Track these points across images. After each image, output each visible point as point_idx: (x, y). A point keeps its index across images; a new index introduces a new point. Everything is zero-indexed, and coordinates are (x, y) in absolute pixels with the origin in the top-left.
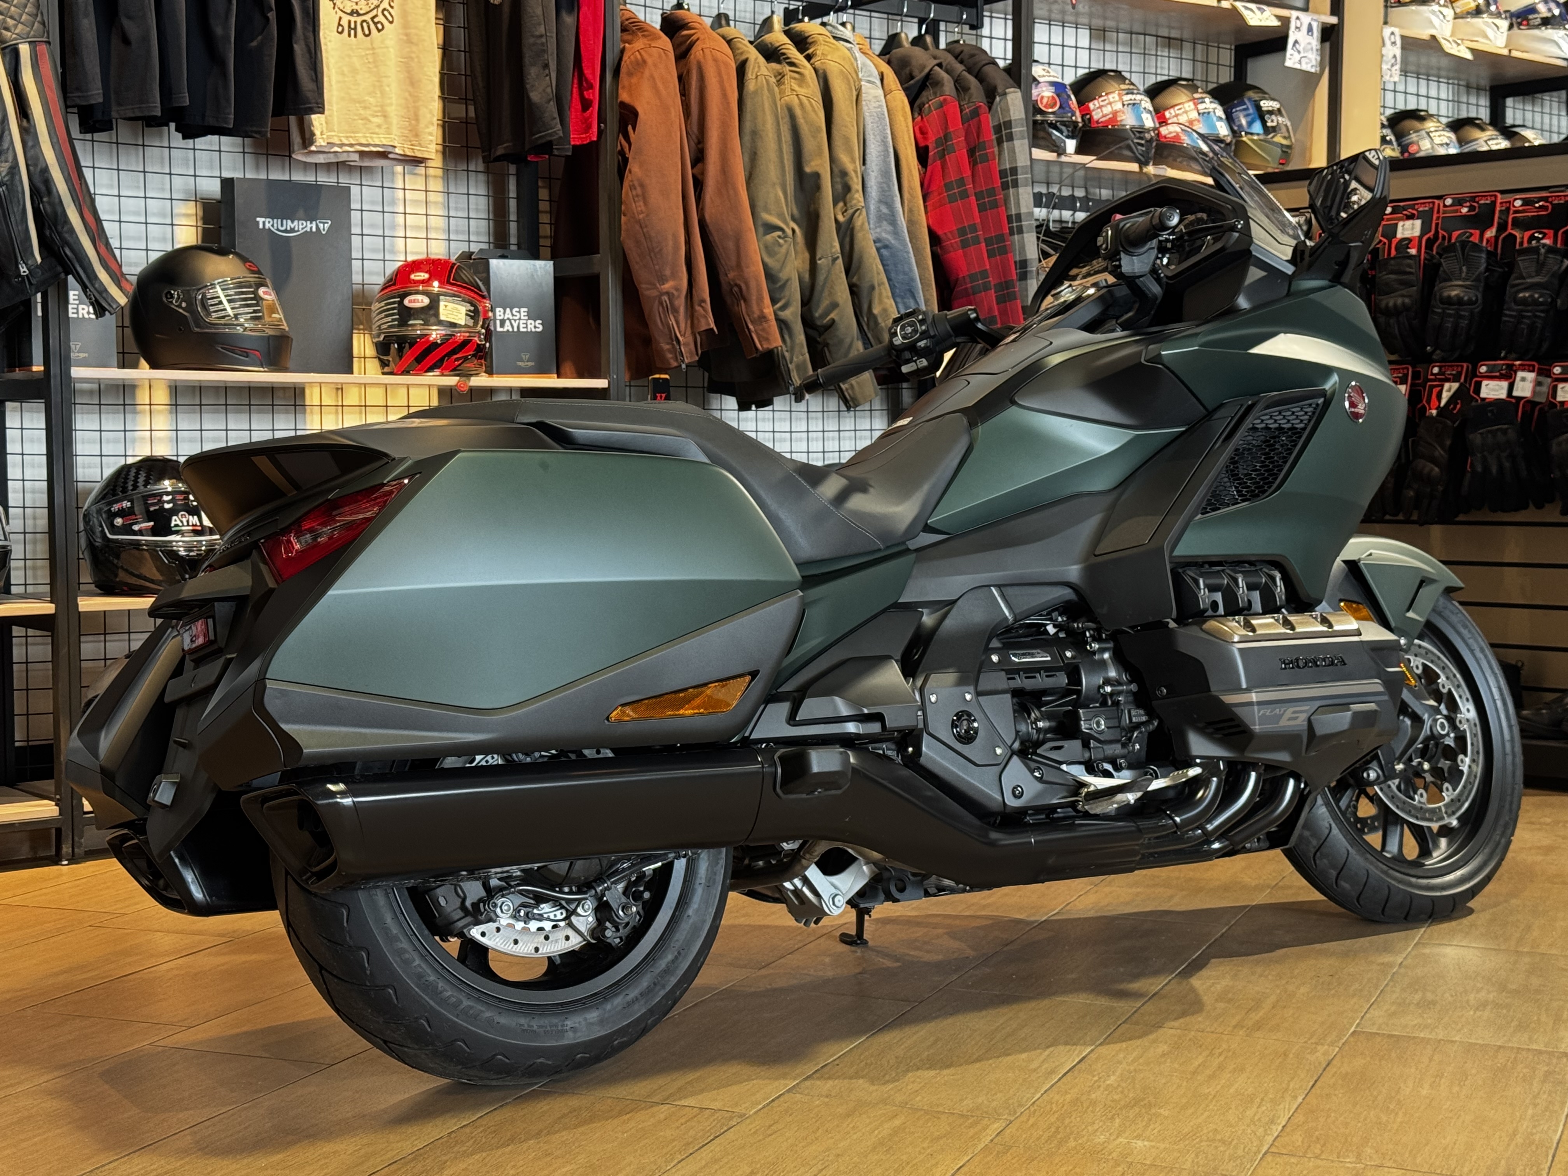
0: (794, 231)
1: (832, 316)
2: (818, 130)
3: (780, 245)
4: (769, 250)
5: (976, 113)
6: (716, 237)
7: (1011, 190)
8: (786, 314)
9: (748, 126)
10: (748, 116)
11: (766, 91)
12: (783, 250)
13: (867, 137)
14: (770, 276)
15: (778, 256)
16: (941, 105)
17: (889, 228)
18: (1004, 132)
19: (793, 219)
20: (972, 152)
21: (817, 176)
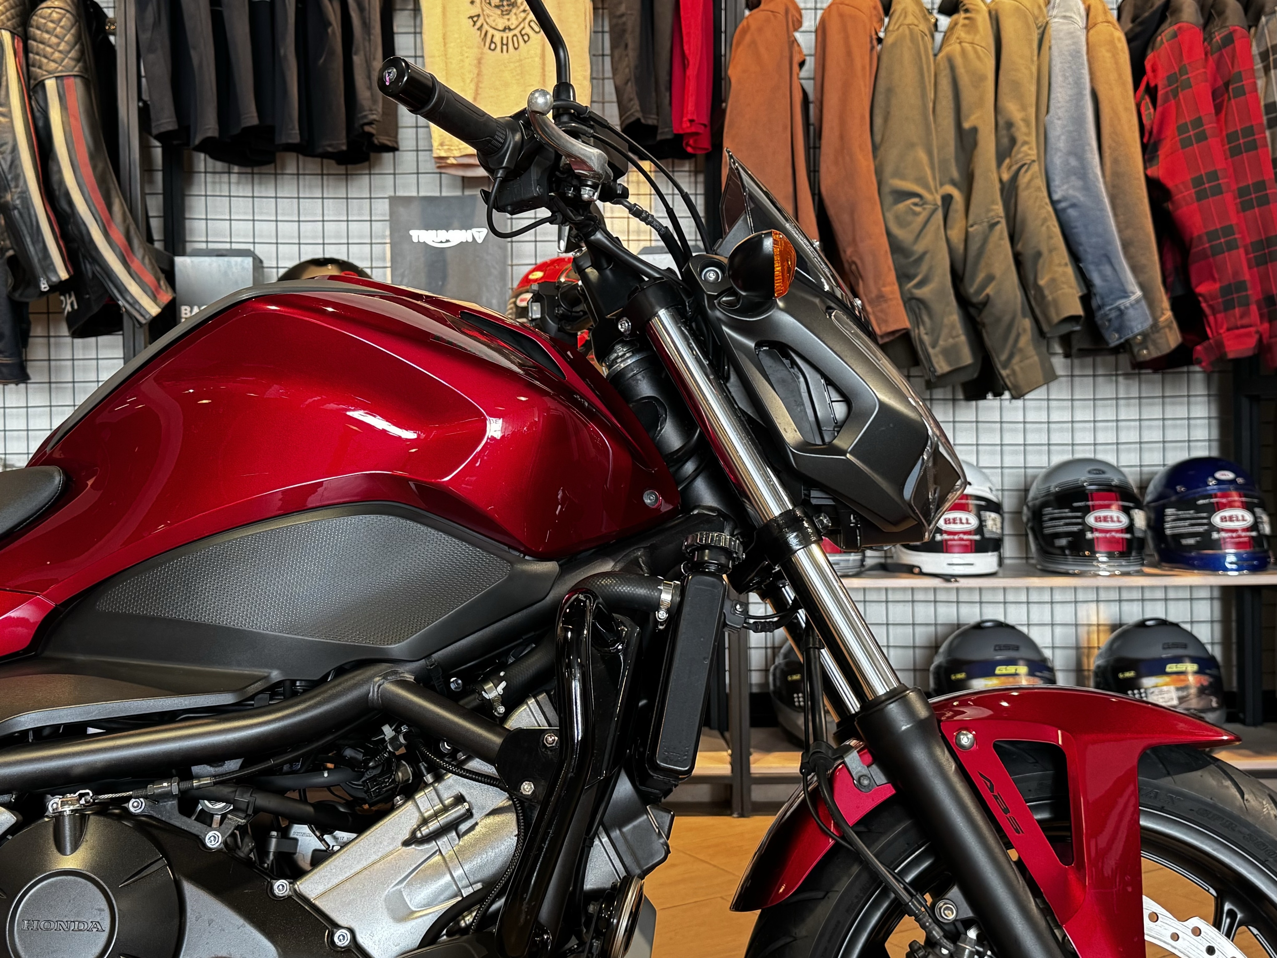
1: (989, 290)
2: (981, 79)
3: (916, 214)
5: (1229, 40)
6: (832, 211)
8: (925, 292)
9: (882, 83)
11: (908, 41)
12: (921, 219)
13: (1054, 79)
14: (899, 250)
15: (910, 227)
16: (1175, 35)
17: (1079, 183)
20: (1217, 90)
21: (974, 130)
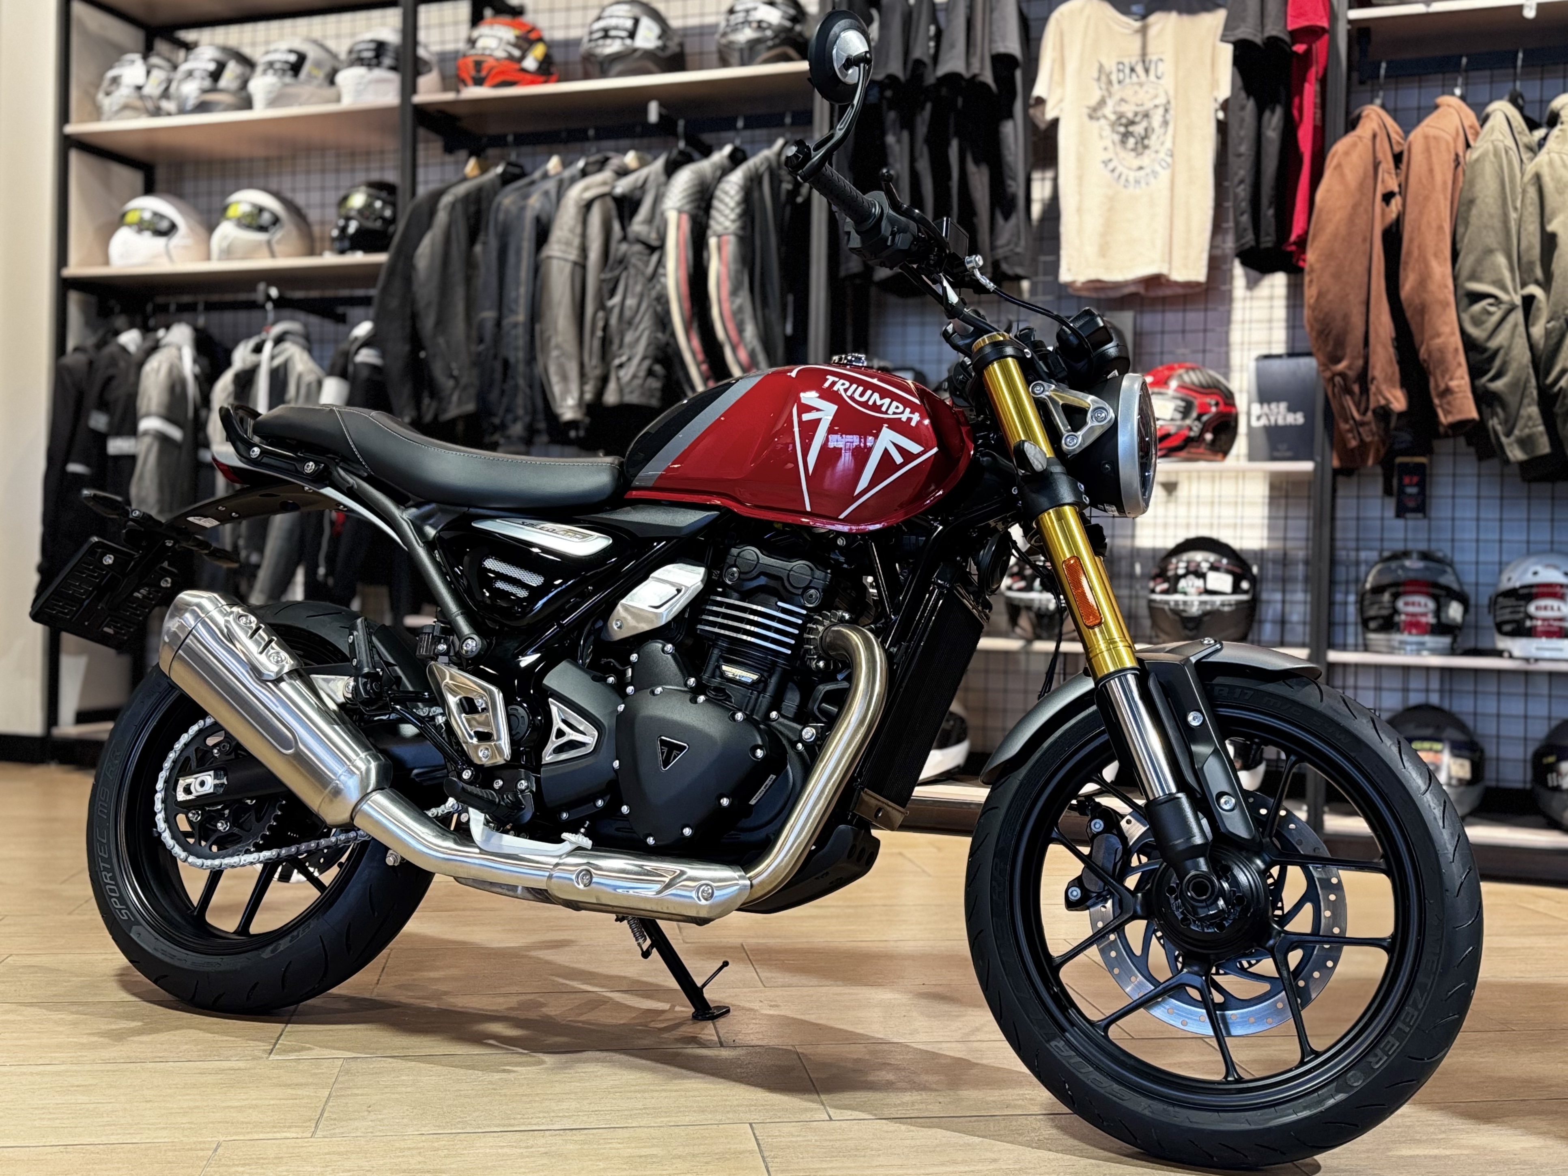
1: (1563, 383)
3: (1490, 314)
4: (1476, 320)
12: (1495, 319)
14: (1473, 346)
15: (1484, 326)
21: (1553, 234)
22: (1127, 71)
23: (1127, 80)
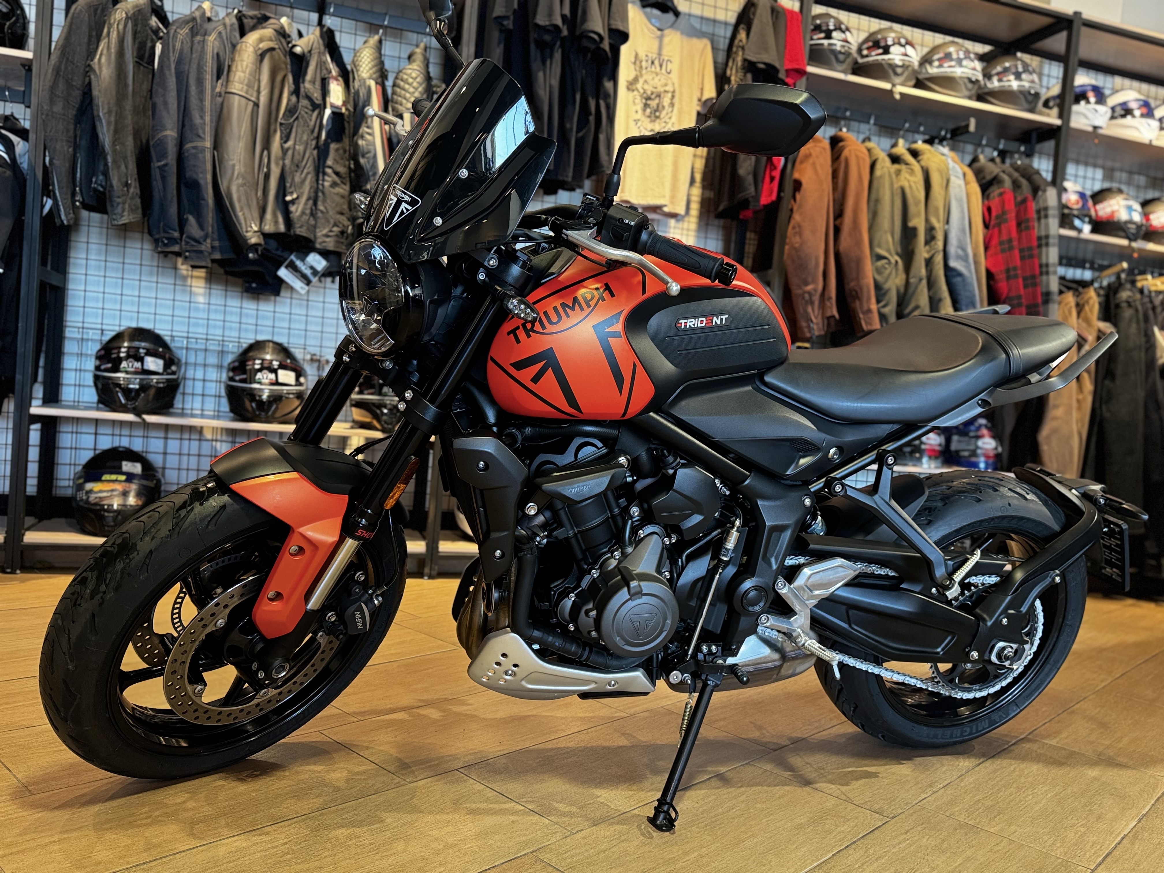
0: (897, 262)
2: (918, 202)
3: (886, 268)
4: (879, 271)
5: (1024, 201)
6: (845, 261)
7: (1044, 249)
8: (886, 310)
9: (873, 196)
10: (874, 191)
11: (887, 177)
12: (887, 272)
13: (951, 208)
14: (878, 287)
15: (884, 275)
16: (1001, 194)
18: (1042, 213)
19: (897, 254)
20: (1019, 224)
21: (916, 229)
22: (650, 62)
23: (649, 69)
